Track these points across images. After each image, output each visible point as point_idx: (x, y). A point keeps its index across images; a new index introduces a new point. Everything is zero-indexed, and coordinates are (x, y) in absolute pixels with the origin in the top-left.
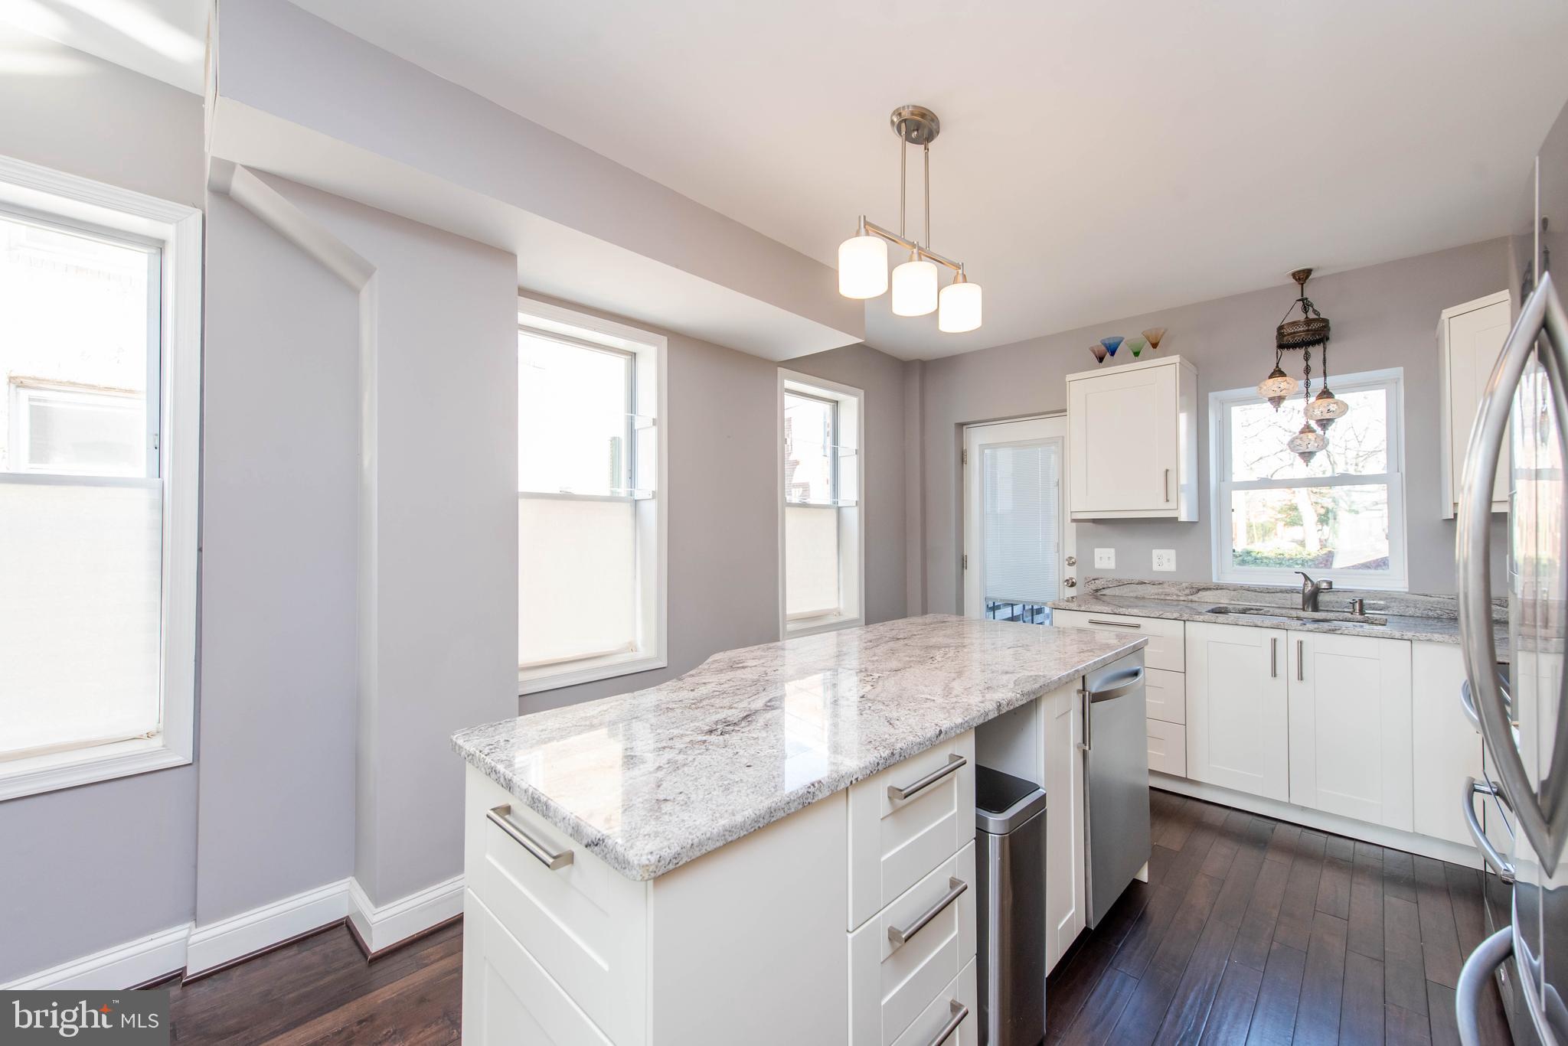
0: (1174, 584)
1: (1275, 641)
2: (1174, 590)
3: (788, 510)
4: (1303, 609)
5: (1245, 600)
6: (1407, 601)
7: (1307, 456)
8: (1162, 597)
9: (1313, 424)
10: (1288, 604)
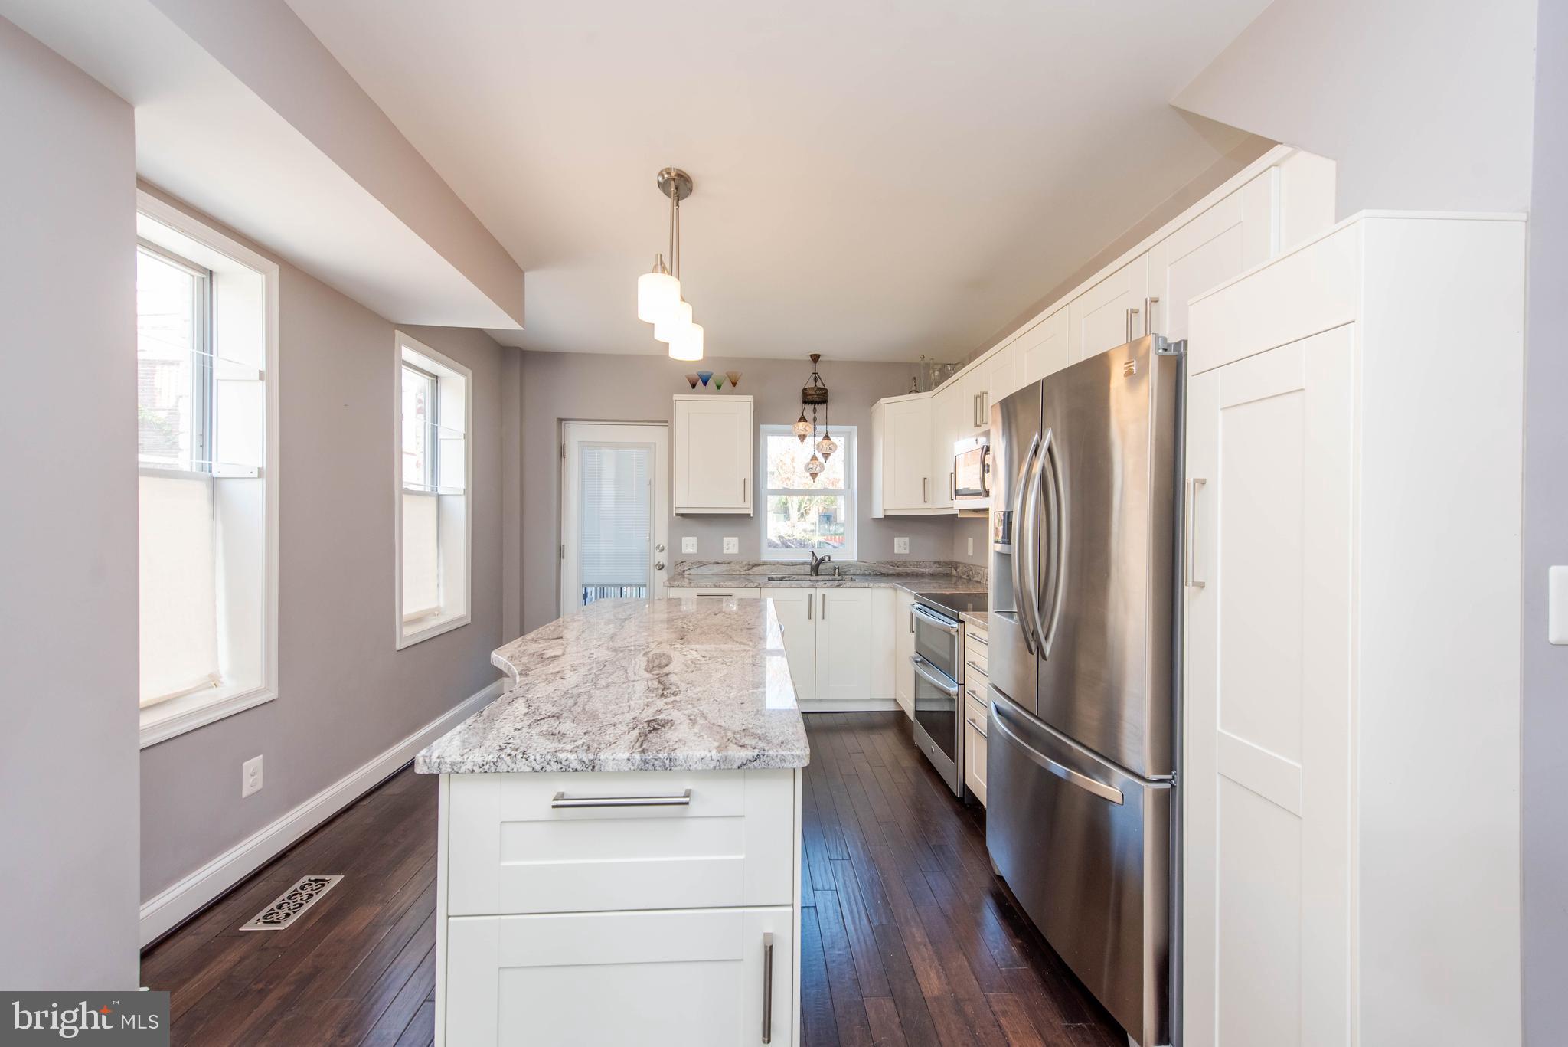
0: (737, 563)
1: (810, 596)
2: (737, 567)
3: (405, 497)
4: (811, 575)
5: (780, 572)
6: (857, 566)
7: (814, 475)
8: (731, 573)
9: (819, 456)
10: (802, 572)
